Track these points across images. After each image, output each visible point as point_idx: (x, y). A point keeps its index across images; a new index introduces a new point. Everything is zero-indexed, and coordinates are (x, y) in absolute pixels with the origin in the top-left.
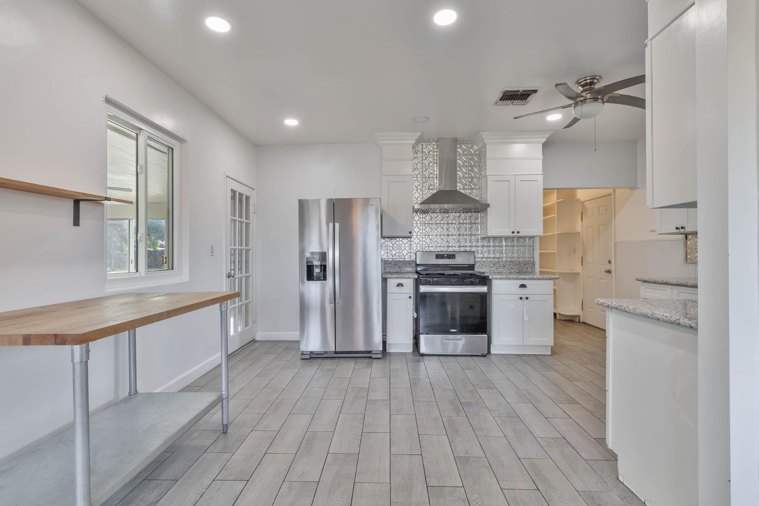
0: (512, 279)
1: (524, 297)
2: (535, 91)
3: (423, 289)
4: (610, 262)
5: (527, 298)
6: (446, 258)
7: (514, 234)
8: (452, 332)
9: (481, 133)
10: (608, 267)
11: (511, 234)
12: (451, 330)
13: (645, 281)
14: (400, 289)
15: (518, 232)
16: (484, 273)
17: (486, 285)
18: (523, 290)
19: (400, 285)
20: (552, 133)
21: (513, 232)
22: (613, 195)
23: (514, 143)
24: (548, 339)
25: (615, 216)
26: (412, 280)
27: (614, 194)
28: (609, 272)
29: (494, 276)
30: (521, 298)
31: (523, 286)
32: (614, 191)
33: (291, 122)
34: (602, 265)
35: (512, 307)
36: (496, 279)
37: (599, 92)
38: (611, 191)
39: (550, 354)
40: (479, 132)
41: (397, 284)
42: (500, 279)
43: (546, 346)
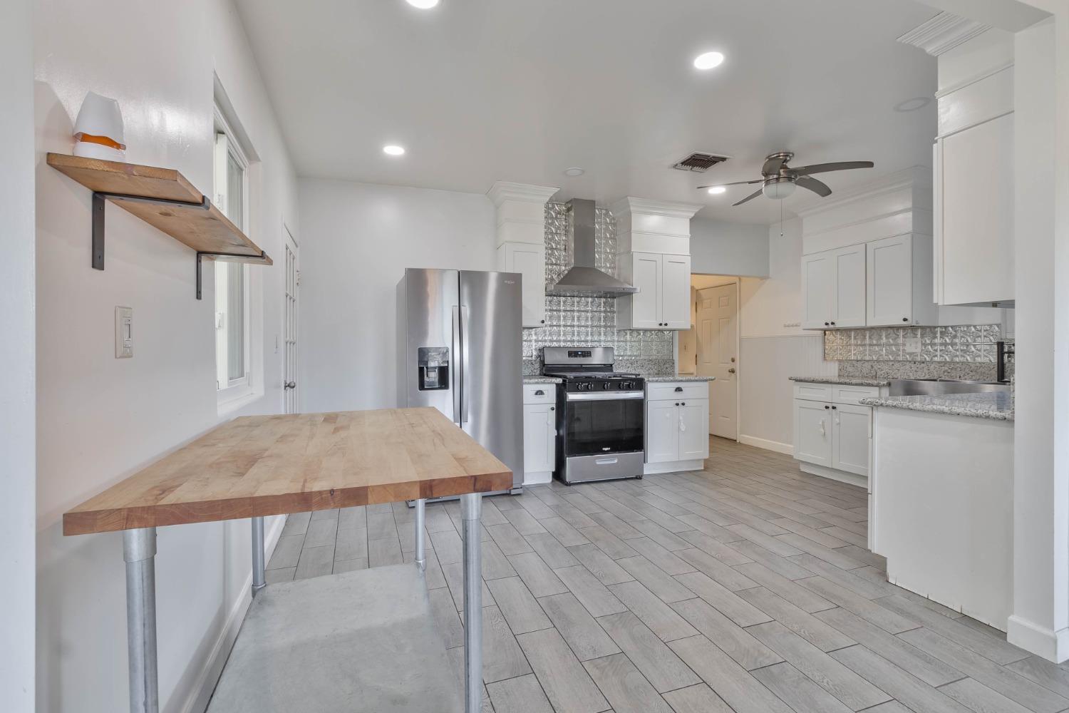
0: (668, 381)
1: (680, 402)
2: (724, 159)
3: (572, 397)
4: (733, 360)
5: (683, 404)
6: (580, 356)
7: (661, 327)
8: (604, 451)
9: (629, 198)
10: (731, 366)
11: (658, 327)
12: (604, 449)
13: (796, 380)
14: (539, 399)
15: (666, 325)
16: (639, 375)
17: (641, 390)
18: (679, 395)
19: (540, 393)
20: (702, 207)
21: (661, 325)
22: (738, 283)
23: (651, 214)
24: (704, 453)
25: (740, 309)
26: (555, 385)
27: (740, 284)
28: (733, 371)
29: (650, 379)
30: (677, 404)
31: (679, 389)
32: (740, 279)
33: (394, 150)
34: (722, 363)
35: (668, 415)
36: (653, 381)
37: (795, 172)
38: (736, 280)
39: (703, 468)
40: (627, 196)
41: (535, 392)
42: (657, 381)
43: (699, 460)
